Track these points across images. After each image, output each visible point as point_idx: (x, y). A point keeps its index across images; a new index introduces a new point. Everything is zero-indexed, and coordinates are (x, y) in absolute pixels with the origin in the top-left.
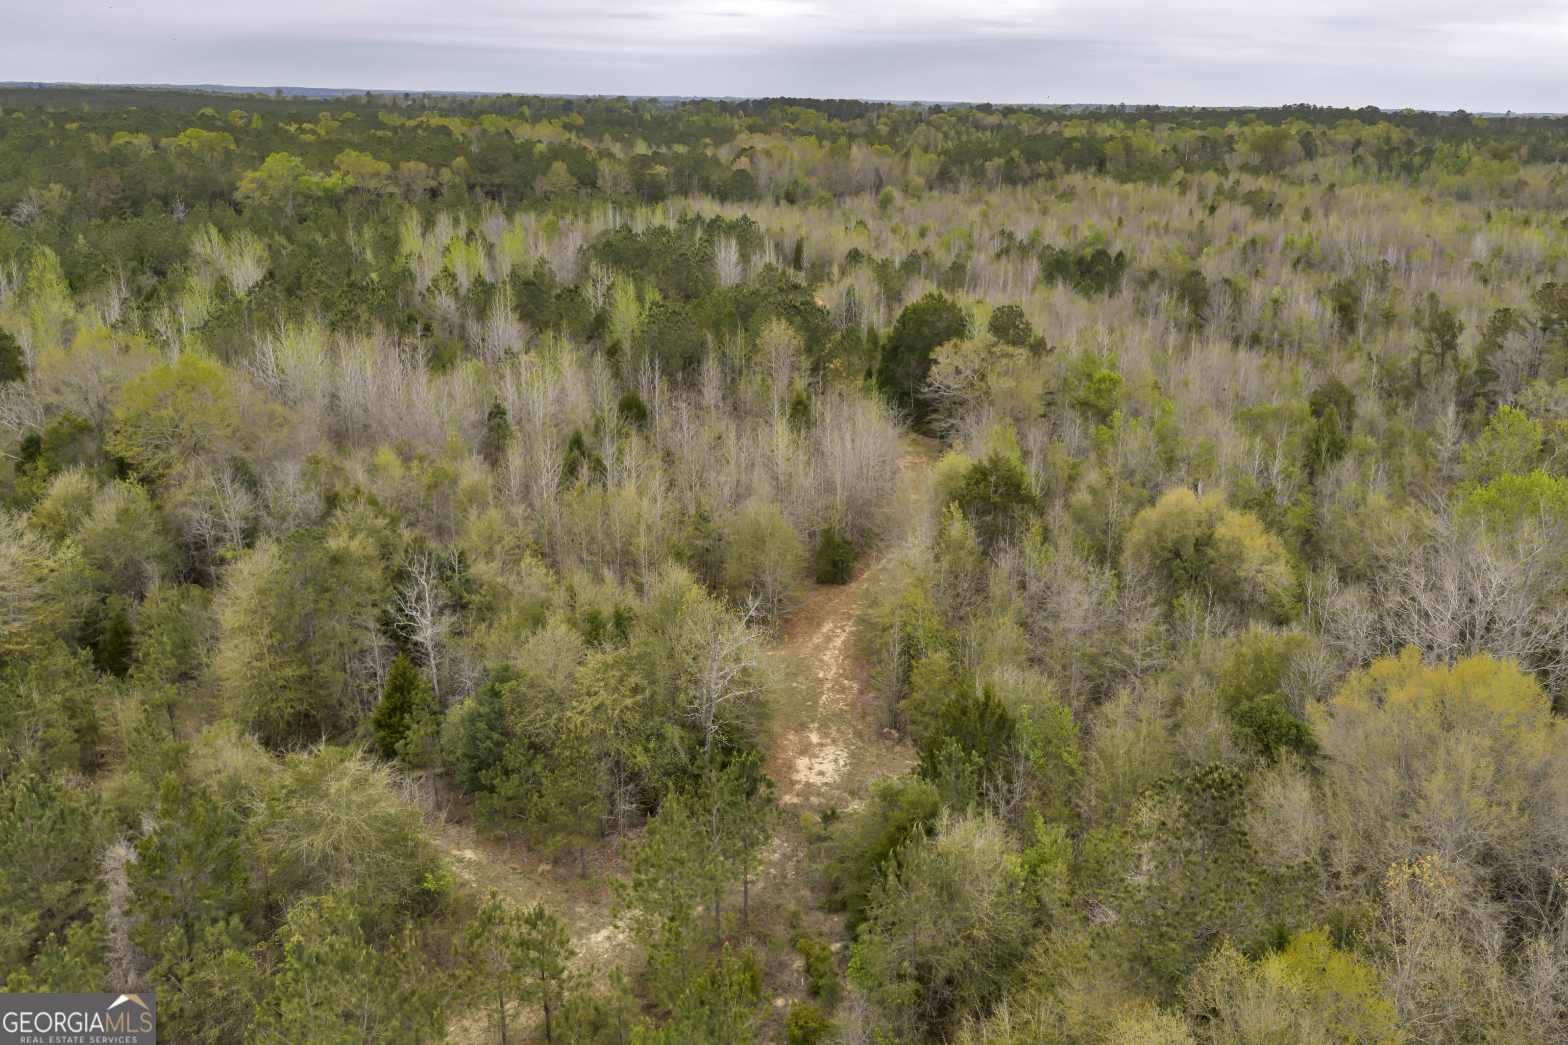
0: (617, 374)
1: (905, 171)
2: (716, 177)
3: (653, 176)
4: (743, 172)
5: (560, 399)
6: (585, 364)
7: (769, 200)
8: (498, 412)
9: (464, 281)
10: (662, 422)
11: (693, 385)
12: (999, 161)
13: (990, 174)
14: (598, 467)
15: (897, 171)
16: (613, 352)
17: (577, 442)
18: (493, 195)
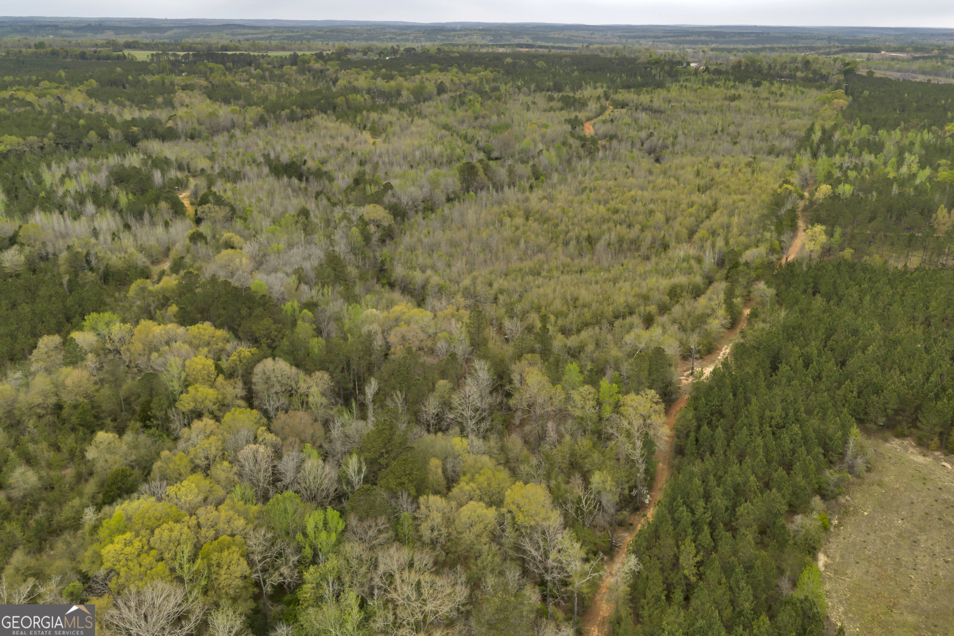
0: (122, 217)
1: (245, 119)
2: (160, 130)
3: (133, 132)
4: (170, 128)
5: (109, 224)
6: (113, 216)
7: (183, 138)
8: (95, 229)
9: (73, 192)
10: (134, 228)
11: (142, 219)
12: (287, 111)
13: (283, 117)
14: (119, 238)
15: (241, 119)
16: (121, 212)
17: (114, 234)
18: (67, 147)
